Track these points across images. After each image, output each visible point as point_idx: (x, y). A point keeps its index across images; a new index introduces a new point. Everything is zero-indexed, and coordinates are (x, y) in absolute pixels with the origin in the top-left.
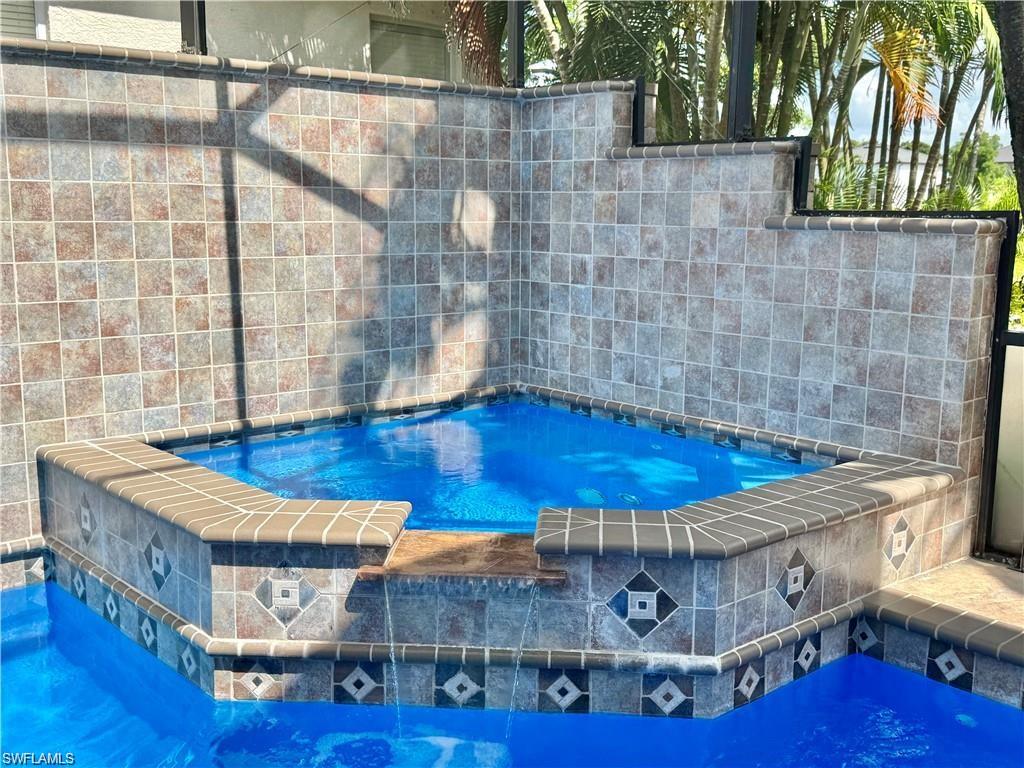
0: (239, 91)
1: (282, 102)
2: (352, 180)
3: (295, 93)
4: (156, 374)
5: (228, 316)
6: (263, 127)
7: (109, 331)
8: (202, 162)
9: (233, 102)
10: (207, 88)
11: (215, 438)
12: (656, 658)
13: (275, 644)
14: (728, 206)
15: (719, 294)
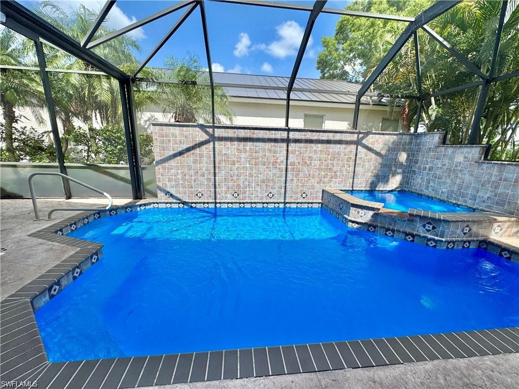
0: (361, 136)
1: (368, 137)
2: (378, 150)
3: (370, 135)
4: (341, 179)
5: (353, 172)
6: (364, 141)
7: (335, 172)
8: (353, 147)
9: (360, 137)
10: (356, 136)
11: (348, 190)
12: (430, 236)
13: (359, 220)
14: (465, 158)
15: (459, 175)
